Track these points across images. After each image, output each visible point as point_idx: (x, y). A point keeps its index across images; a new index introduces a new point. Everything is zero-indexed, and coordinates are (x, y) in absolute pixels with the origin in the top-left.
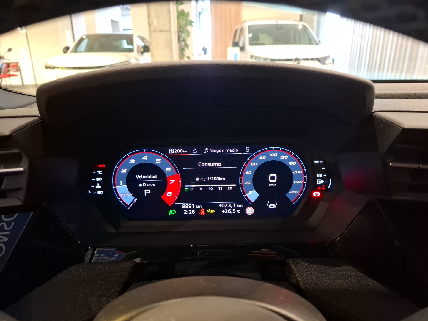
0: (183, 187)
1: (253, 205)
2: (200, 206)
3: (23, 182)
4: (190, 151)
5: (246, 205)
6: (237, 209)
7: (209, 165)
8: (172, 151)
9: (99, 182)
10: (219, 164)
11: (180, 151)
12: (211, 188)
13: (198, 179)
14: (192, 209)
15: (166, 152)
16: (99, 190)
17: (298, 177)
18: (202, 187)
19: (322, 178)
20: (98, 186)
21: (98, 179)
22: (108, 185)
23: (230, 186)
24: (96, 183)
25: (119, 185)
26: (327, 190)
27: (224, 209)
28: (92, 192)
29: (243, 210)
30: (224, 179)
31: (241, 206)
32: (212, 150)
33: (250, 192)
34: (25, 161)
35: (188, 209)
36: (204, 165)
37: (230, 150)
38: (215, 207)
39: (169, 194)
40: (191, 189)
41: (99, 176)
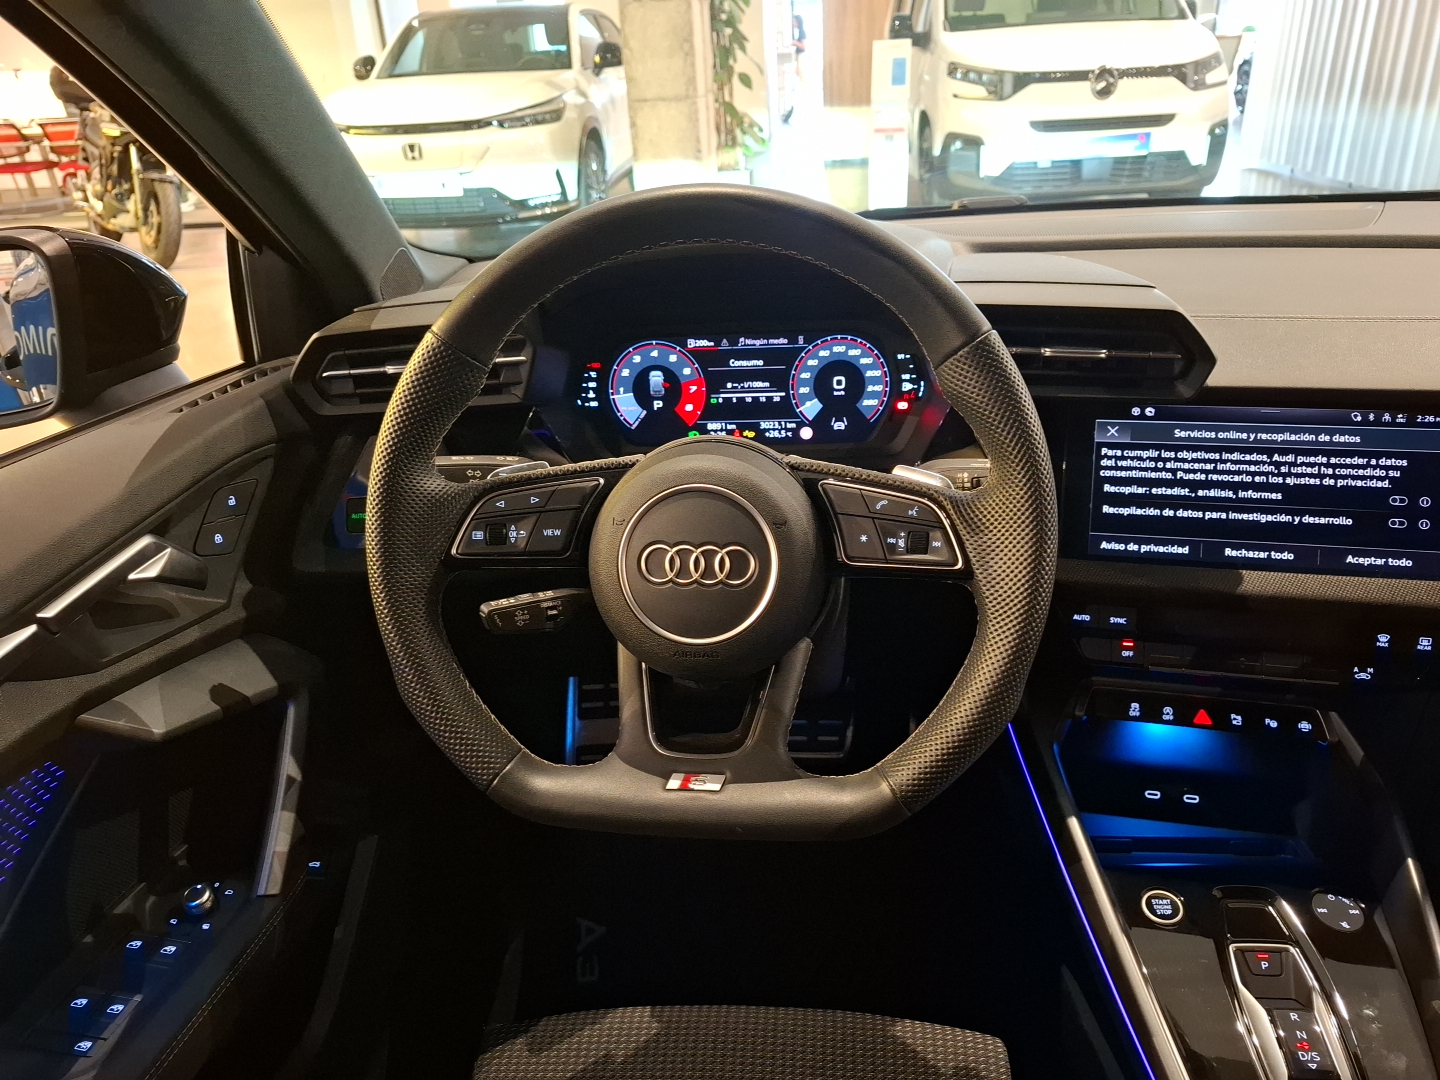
0: (708, 398)
1: (812, 424)
2: (734, 427)
3: (524, 372)
4: (718, 344)
5: (801, 425)
6: (787, 430)
7: (744, 363)
8: (692, 343)
9: (592, 389)
10: (761, 363)
11: (704, 343)
12: (749, 400)
13: (729, 385)
14: (721, 430)
15: (684, 346)
16: (593, 399)
17: (875, 381)
18: (737, 398)
19: (910, 381)
20: (591, 395)
21: (592, 385)
22: (602, 394)
23: (777, 397)
24: (587, 390)
25: (619, 393)
26: (918, 398)
27: (768, 430)
28: (583, 403)
29: (796, 431)
30: (767, 384)
31: (794, 425)
32: (749, 342)
33: (808, 404)
34: (528, 350)
35: (715, 431)
36: (738, 363)
37: (776, 341)
38: (755, 427)
39: (689, 407)
40: (721, 400)
41: (592, 380)
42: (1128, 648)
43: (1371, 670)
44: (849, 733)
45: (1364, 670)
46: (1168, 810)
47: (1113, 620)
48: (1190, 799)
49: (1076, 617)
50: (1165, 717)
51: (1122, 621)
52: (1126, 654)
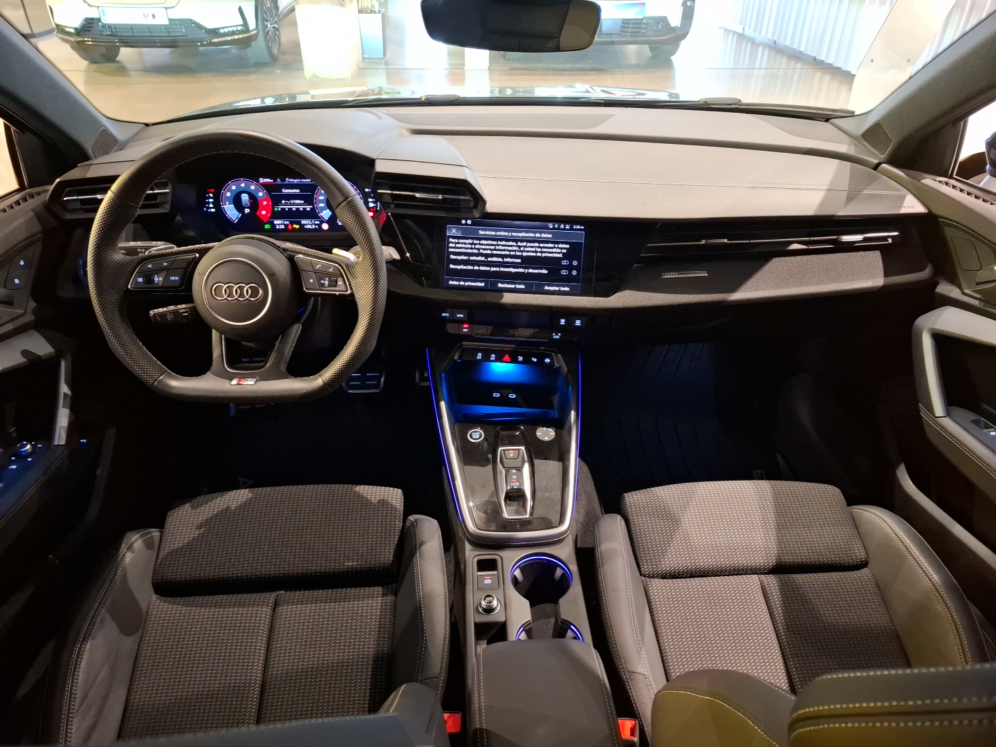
0: (273, 208)
1: (327, 222)
2: (288, 222)
3: (169, 198)
4: (275, 181)
5: (322, 222)
6: (316, 225)
7: (290, 191)
8: (262, 180)
9: (211, 202)
10: (298, 191)
11: (268, 180)
12: (294, 209)
13: (283, 202)
14: (282, 224)
15: (258, 181)
16: (212, 208)
18: (288, 208)
19: (372, 202)
20: (211, 206)
21: (211, 200)
22: (217, 204)
23: (308, 208)
24: (209, 203)
25: (226, 205)
26: (377, 211)
27: (306, 225)
28: (207, 210)
29: (320, 225)
30: (303, 202)
31: (318, 222)
32: (291, 180)
33: (324, 212)
34: (170, 186)
35: (279, 225)
36: (287, 191)
37: (305, 180)
38: (299, 223)
39: (264, 213)
40: (280, 209)
41: (211, 198)
42: (466, 328)
43: (559, 334)
44: (383, 379)
45: (556, 335)
46: (504, 401)
47: (458, 316)
48: (512, 396)
49: (443, 315)
50: (492, 359)
51: (462, 316)
52: (465, 330)
